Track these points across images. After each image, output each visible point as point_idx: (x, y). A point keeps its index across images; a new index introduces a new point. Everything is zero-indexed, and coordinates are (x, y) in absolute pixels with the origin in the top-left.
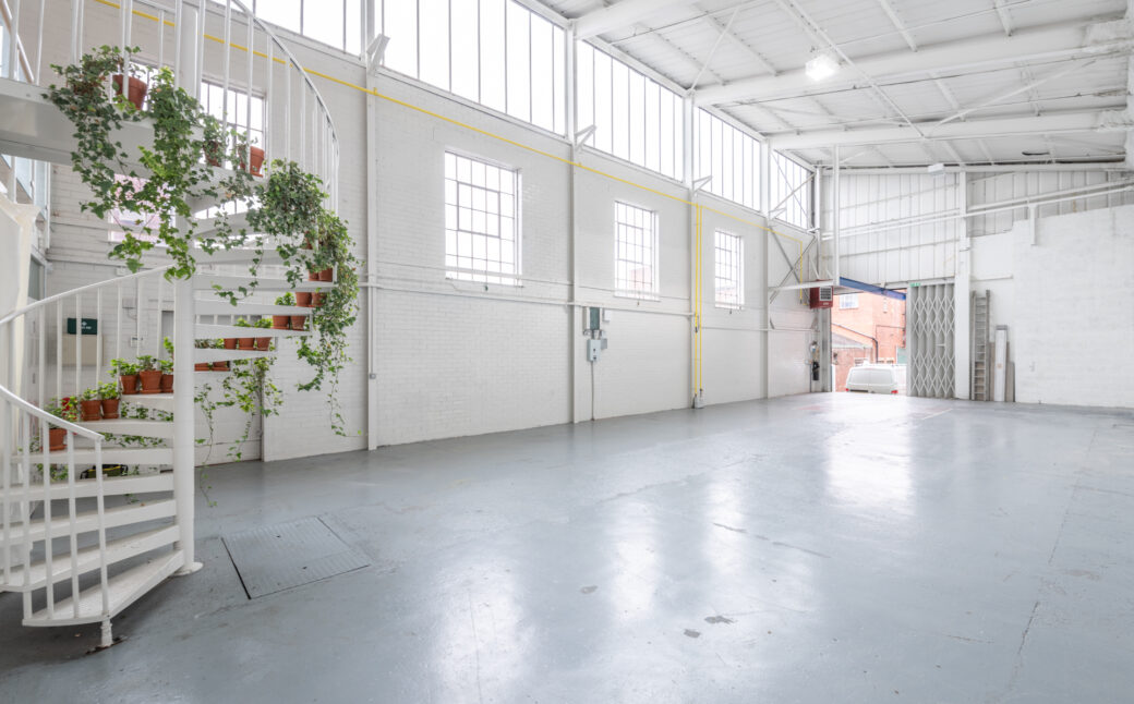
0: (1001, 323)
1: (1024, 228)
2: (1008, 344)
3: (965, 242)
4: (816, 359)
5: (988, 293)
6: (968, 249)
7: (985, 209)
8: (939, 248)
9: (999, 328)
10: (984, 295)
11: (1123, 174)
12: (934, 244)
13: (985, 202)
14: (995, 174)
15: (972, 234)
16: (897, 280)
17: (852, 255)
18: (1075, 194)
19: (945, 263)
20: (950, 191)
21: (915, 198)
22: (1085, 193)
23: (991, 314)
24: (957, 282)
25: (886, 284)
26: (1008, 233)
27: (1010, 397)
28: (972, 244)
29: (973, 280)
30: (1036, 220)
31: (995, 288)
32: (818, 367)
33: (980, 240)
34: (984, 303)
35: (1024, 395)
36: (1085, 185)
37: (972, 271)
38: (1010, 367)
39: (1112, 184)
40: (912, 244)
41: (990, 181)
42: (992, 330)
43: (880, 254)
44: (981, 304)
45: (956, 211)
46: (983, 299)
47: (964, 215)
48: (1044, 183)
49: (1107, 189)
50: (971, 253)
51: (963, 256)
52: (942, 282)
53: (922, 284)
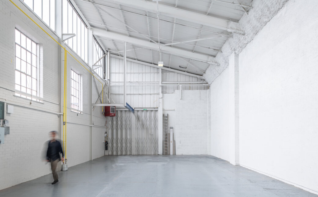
0: (171, 126)
1: (178, 92)
2: (173, 134)
3: (161, 95)
4: (107, 140)
6: (162, 98)
7: (166, 84)
8: (152, 96)
9: (171, 128)
11: (201, 80)
12: (151, 94)
13: (166, 81)
14: (169, 71)
15: (163, 92)
16: (138, 107)
17: (121, 94)
18: (190, 84)
19: (154, 102)
20: (156, 74)
21: (144, 75)
22: (192, 84)
23: (169, 122)
24: (159, 109)
25: (135, 108)
26: (173, 94)
27: (175, 154)
28: (163, 96)
29: (163, 110)
30: (181, 90)
31: (170, 113)
32: (107, 144)
33: (165, 95)
34: (167, 119)
35: (178, 153)
36: (193, 81)
37: (163, 106)
38: (174, 141)
39: (199, 83)
40: (143, 93)
41: (168, 73)
42: (169, 129)
43: (132, 95)
44: (166, 118)
45: (158, 83)
46: (167, 117)
47: (161, 85)
48: (182, 78)
49: (198, 84)
50: (163, 99)
51: (161, 100)
52: (154, 109)
53: (148, 109)
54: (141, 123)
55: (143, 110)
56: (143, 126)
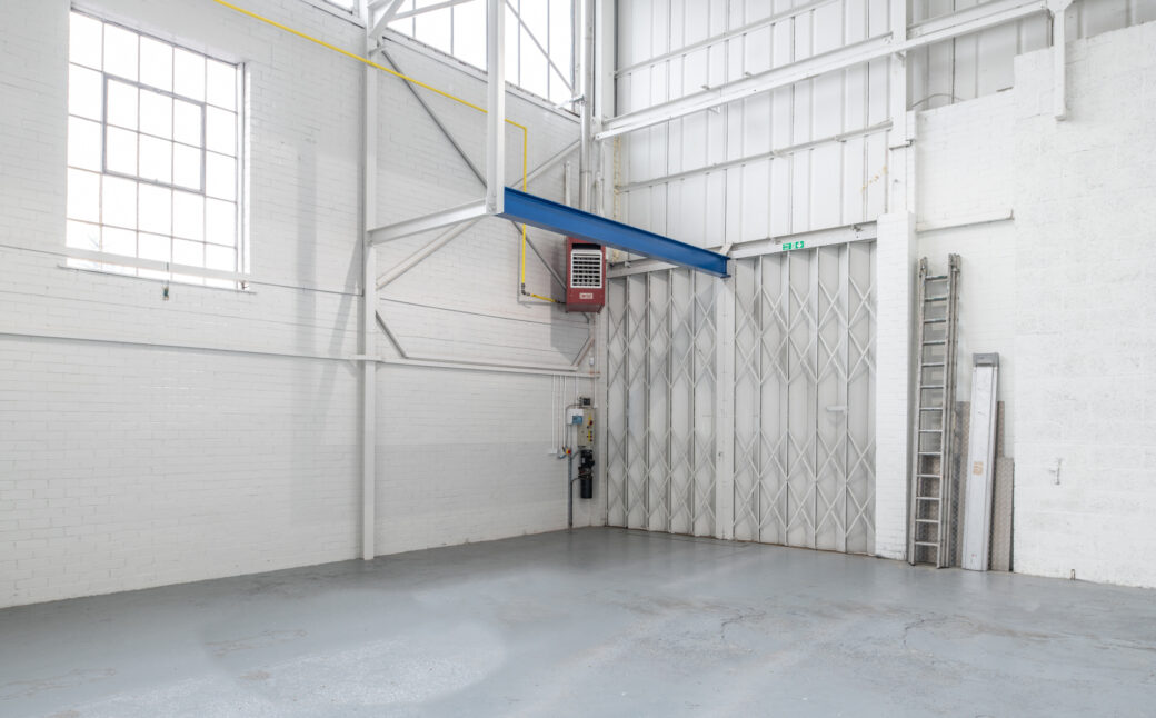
0: (986, 347)
3: (904, 125)
4: (589, 446)
5: (955, 264)
6: (910, 144)
8: (854, 147)
9: (981, 361)
10: (945, 271)
12: (843, 139)
15: (921, 102)
23: (963, 322)
24: (880, 233)
28: (919, 131)
29: (920, 233)
31: (976, 252)
32: (592, 462)
33: (939, 115)
34: (946, 291)
37: (919, 204)
40: (796, 141)
42: (964, 367)
46: (943, 279)
47: (900, 43)
50: (920, 154)
51: (902, 163)
52: (851, 236)
53: (809, 243)
54: (771, 337)
55: (779, 248)
56: (784, 354)
